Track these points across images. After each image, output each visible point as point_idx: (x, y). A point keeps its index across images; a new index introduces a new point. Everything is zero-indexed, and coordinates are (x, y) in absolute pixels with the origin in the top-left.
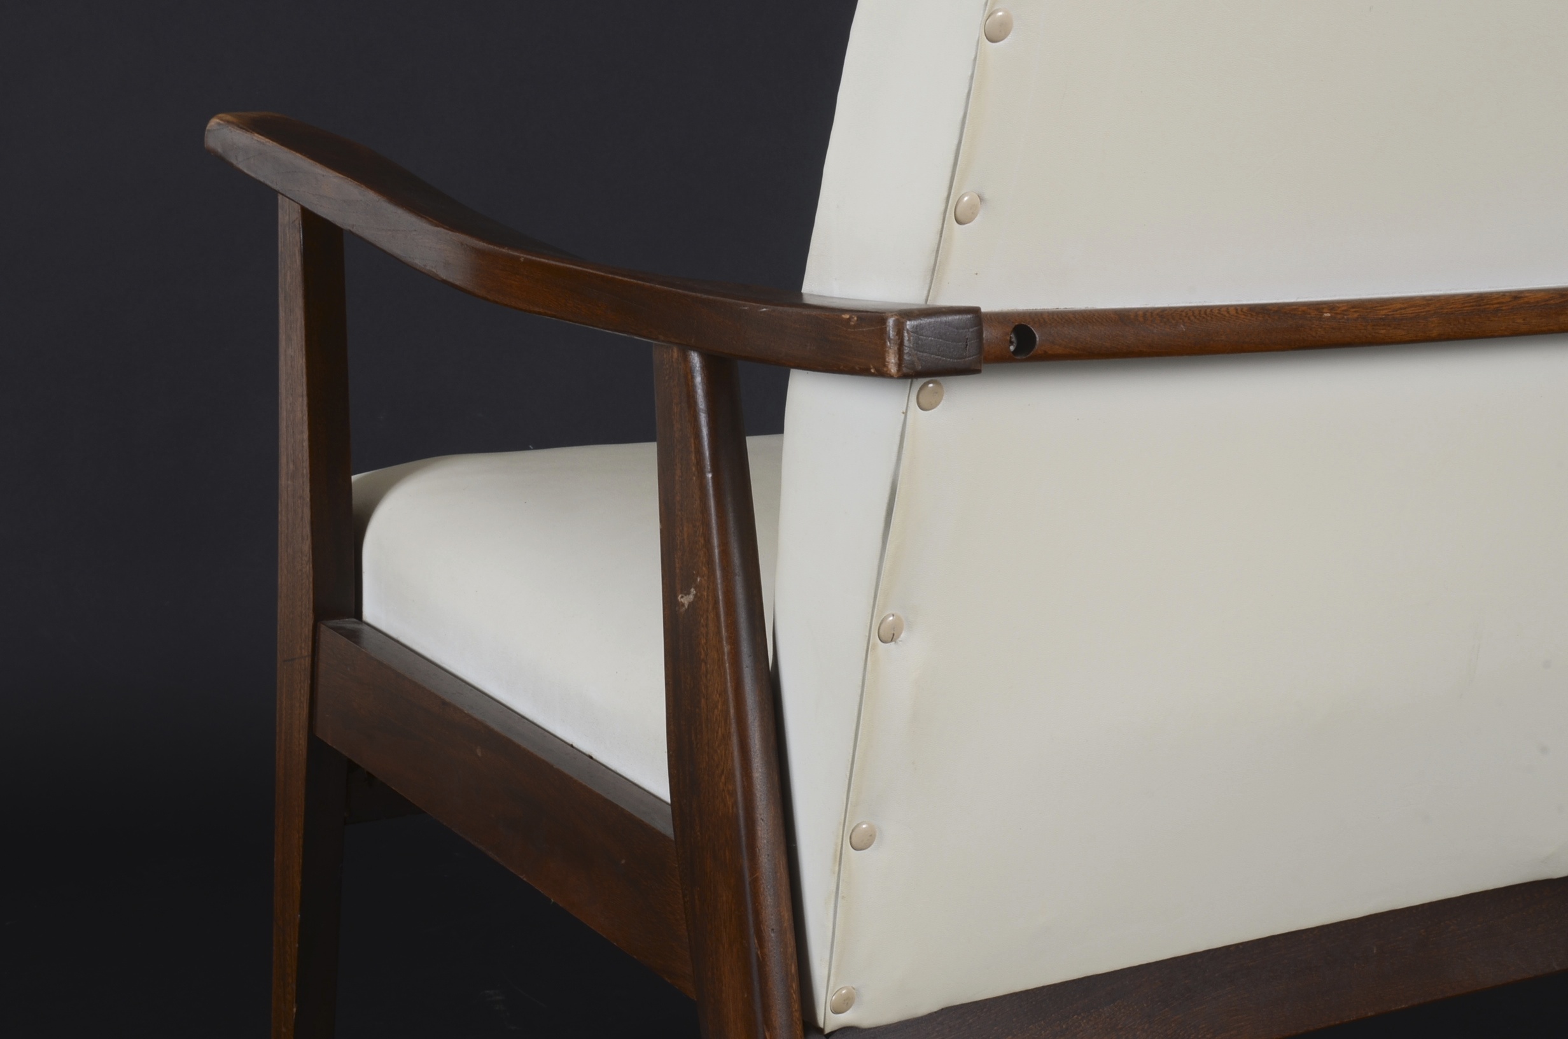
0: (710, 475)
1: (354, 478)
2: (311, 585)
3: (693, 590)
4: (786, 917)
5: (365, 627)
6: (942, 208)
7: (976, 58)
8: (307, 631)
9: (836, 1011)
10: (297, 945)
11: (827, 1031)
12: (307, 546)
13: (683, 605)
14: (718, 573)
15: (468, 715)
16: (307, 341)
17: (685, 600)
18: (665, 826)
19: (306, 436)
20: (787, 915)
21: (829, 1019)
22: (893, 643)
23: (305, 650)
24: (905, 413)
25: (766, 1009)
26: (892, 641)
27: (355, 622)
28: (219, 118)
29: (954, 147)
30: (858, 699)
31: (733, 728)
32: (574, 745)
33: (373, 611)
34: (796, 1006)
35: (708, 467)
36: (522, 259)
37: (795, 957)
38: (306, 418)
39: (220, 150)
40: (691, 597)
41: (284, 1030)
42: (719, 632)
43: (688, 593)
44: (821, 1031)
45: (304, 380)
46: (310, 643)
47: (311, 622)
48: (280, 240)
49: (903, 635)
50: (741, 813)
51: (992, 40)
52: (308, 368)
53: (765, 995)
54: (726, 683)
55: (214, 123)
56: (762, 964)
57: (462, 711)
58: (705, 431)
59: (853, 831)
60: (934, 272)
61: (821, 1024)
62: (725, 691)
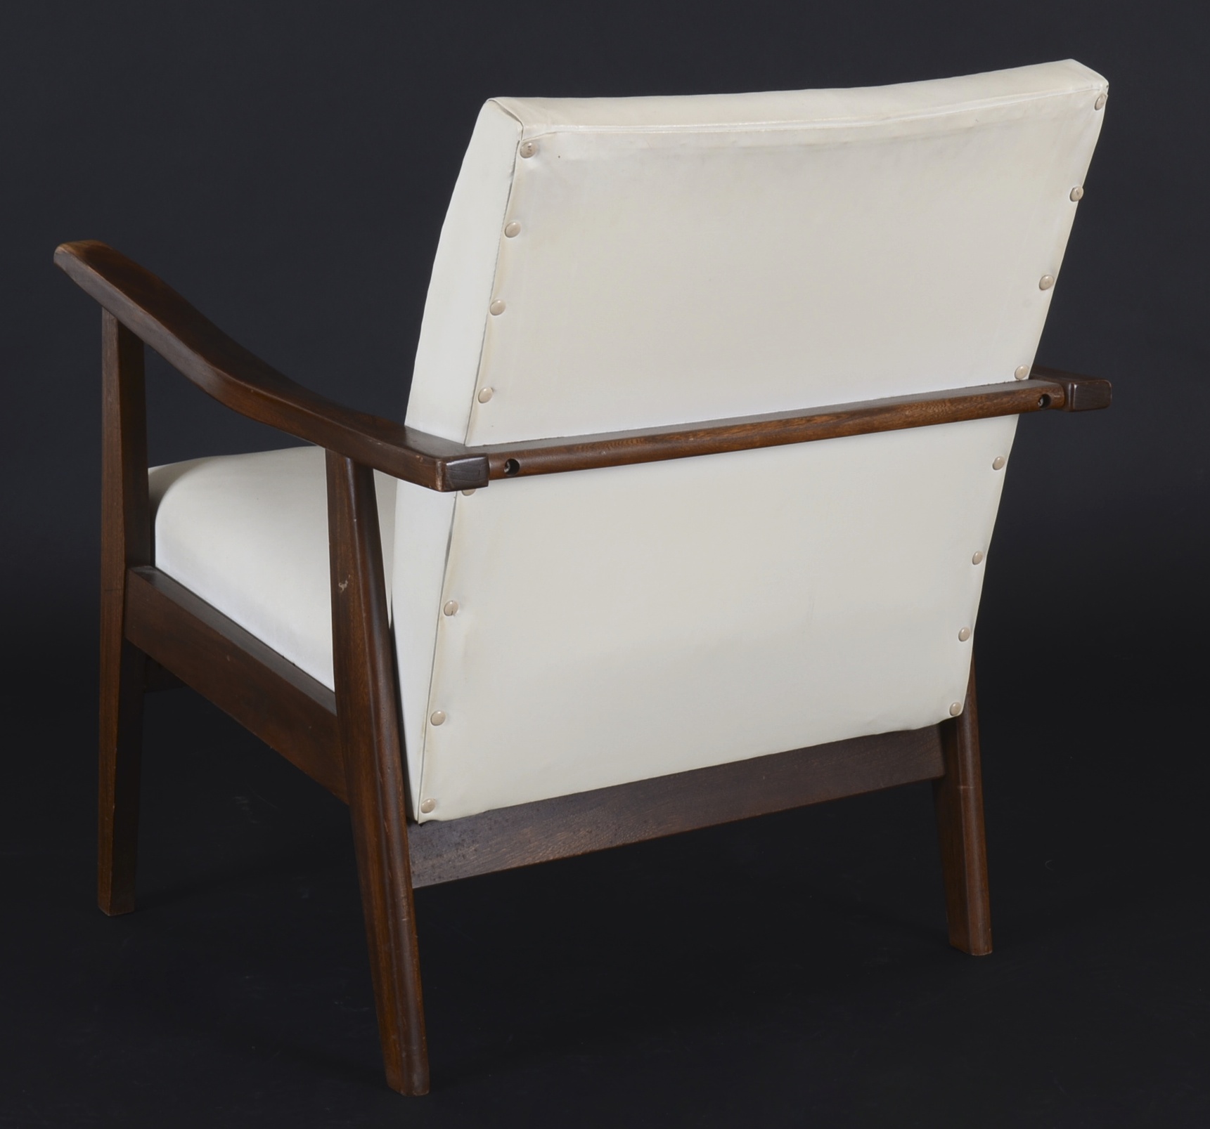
0: (355, 520)
1: (151, 470)
2: (123, 546)
3: (346, 582)
4: (397, 761)
5: (157, 573)
6: (472, 396)
7: (486, 324)
8: (121, 574)
9: (425, 812)
10: (115, 767)
11: (420, 822)
12: (120, 521)
13: (341, 589)
14: (360, 574)
15: (221, 636)
16: (121, 395)
17: (343, 586)
18: (332, 708)
19: (120, 453)
20: (397, 760)
21: (420, 816)
22: (452, 616)
23: (120, 586)
24: (456, 498)
25: (385, 810)
26: (452, 614)
27: (150, 569)
28: (64, 248)
29: (477, 366)
30: (434, 646)
31: (368, 658)
32: (285, 656)
33: (161, 561)
34: (402, 809)
35: (355, 516)
36: (252, 391)
37: (402, 782)
38: (120, 442)
39: (64, 269)
40: (346, 585)
41: (107, 819)
42: (360, 606)
43: (344, 583)
44: (416, 822)
45: (119, 418)
46: (123, 582)
47: (124, 568)
48: (103, 329)
49: (458, 612)
50: (372, 705)
51: (494, 314)
52: (121, 411)
53: (385, 803)
54: (364, 634)
55: (60, 249)
56: (383, 786)
57: (218, 634)
58: (353, 495)
59: (432, 715)
60: (468, 427)
61: (416, 819)
62: (364, 638)
